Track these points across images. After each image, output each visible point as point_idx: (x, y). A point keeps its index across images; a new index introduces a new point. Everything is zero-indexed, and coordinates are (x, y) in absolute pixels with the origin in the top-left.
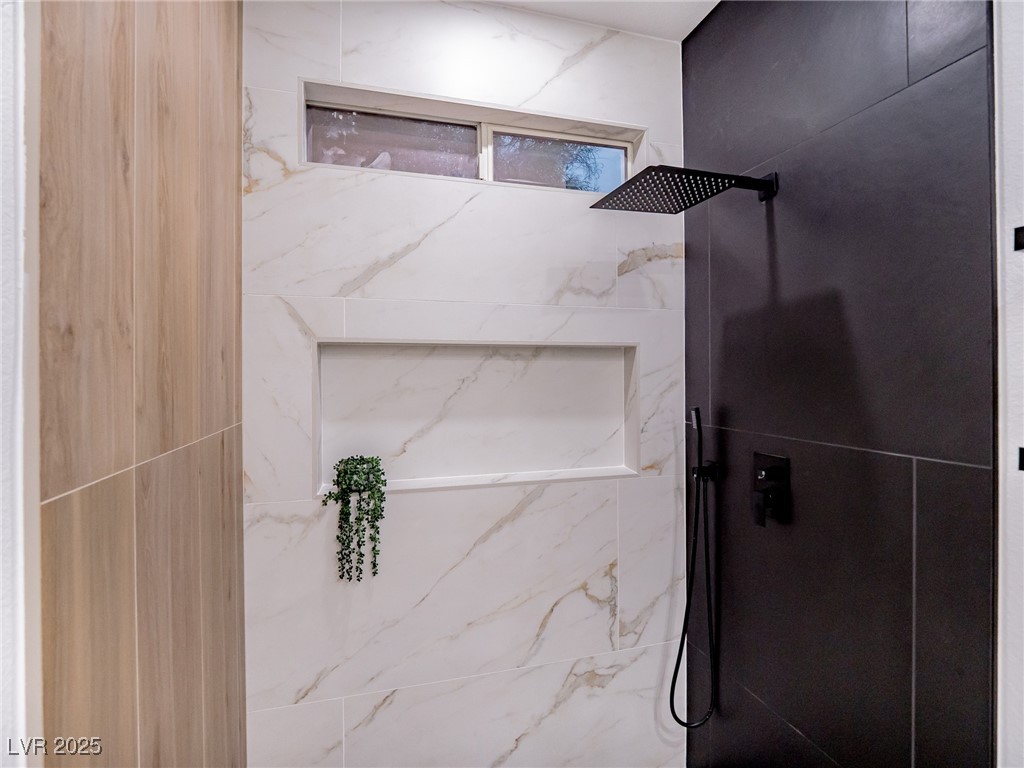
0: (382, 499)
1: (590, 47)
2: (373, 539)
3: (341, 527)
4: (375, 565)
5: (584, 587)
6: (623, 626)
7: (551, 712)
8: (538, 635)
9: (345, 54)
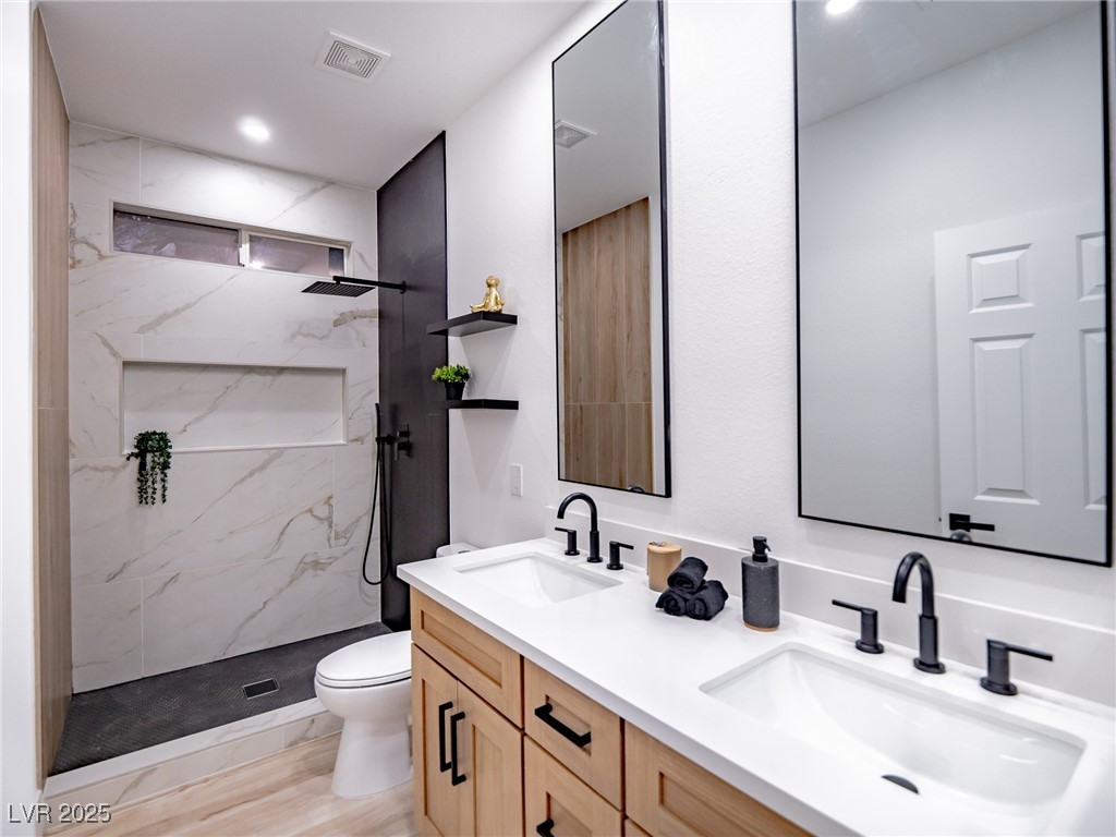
0: (169, 457)
1: (315, 191)
2: (163, 480)
3: (140, 473)
4: (164, 496)
5: (310, 511)
6: (337, 534)
7: (288, 586)
8: (279, 539)
9: (143, 186)
